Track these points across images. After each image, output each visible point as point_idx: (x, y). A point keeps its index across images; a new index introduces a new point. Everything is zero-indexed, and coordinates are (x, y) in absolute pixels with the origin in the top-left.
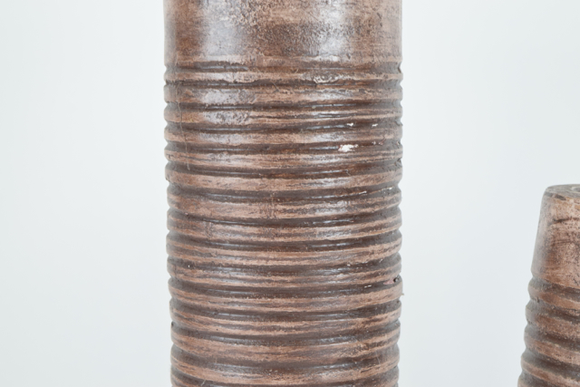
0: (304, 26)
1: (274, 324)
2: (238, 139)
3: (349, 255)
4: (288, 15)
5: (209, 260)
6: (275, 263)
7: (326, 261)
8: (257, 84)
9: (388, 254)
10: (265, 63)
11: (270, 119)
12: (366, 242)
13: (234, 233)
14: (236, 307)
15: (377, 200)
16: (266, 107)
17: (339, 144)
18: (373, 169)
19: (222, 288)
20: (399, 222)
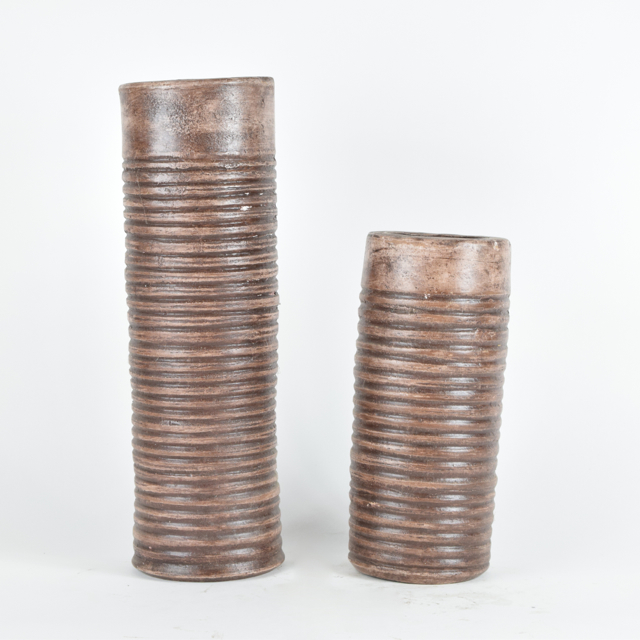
0: (218, 134)
1: (203, 318)
2: (179, 204)
3: (248, 275)
4: (209, 127)
5: (161, 280)
6: (204, 280)
7: (233, 278)
8: (190, 170)
9: (271, 275)
10: (195, 157)
11: (199, 191)
12: (258, 267)
13: (177, 262)
14: (179, 309)
15: (264, 241)
16: (196, 184)
17: (240, 206)
18: (261, 221)
19: (169, 297)
20: (276, 256)
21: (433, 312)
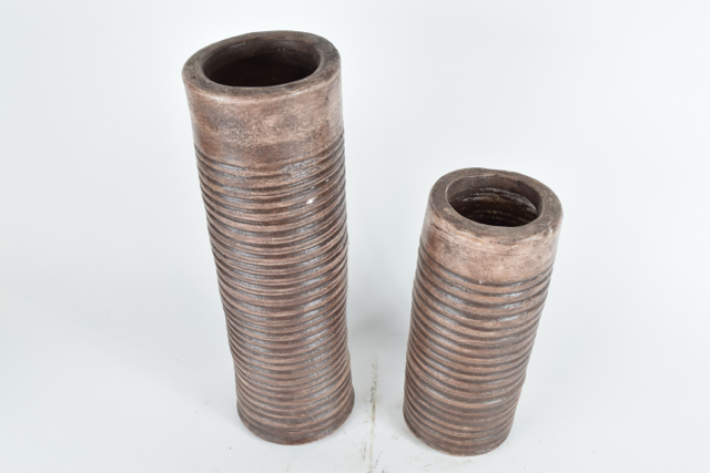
0: (279, 145)
4: (269, 140)
8: (254, 178)
10: (257, 166)
17: (306, 201)
21: (486, 294)
